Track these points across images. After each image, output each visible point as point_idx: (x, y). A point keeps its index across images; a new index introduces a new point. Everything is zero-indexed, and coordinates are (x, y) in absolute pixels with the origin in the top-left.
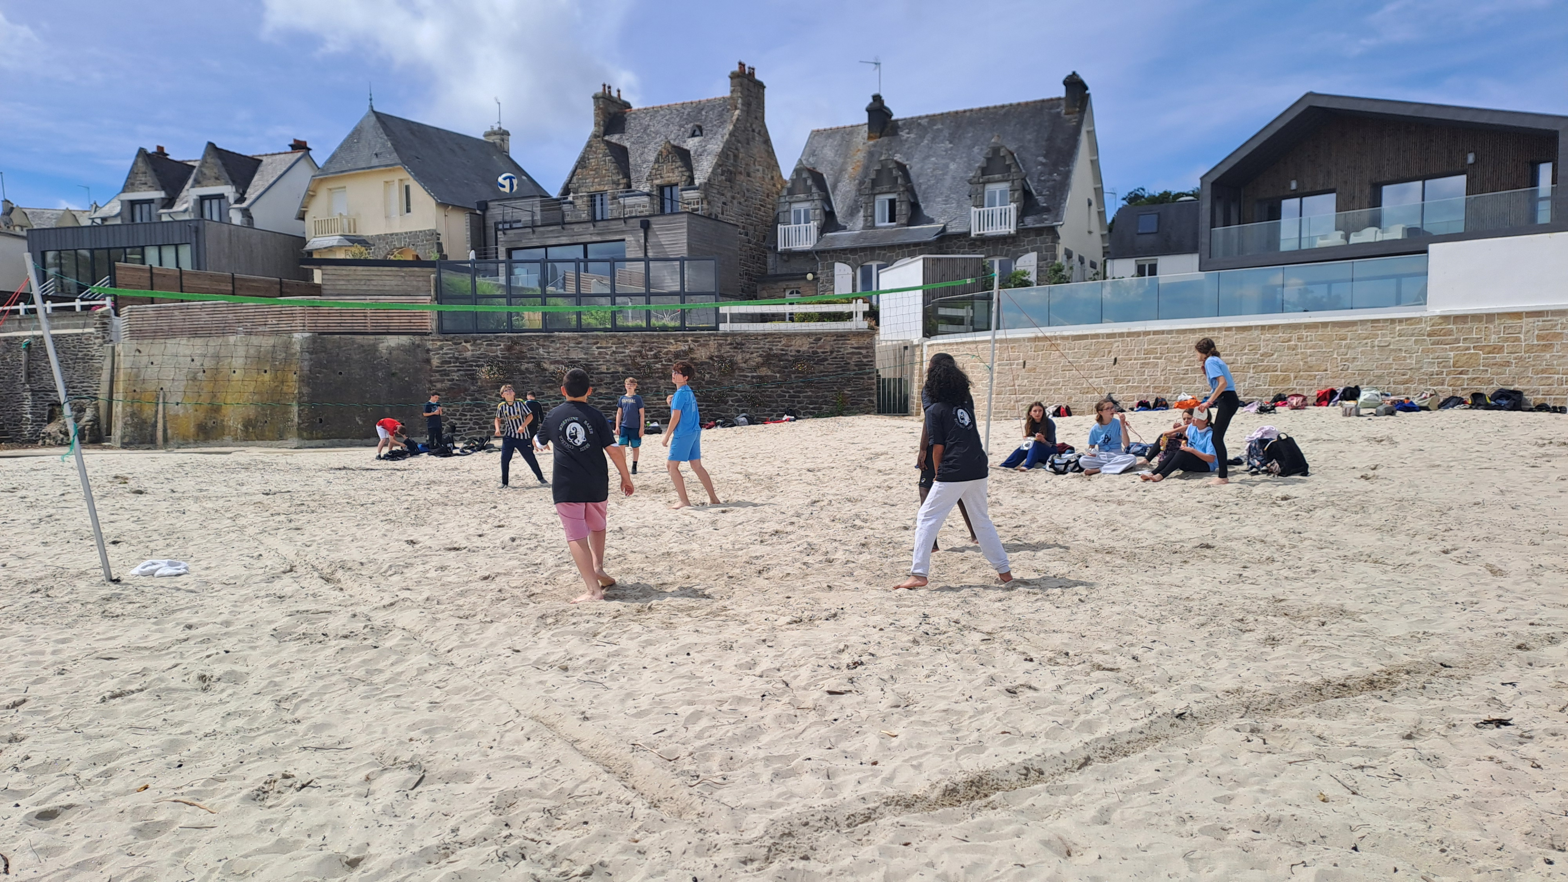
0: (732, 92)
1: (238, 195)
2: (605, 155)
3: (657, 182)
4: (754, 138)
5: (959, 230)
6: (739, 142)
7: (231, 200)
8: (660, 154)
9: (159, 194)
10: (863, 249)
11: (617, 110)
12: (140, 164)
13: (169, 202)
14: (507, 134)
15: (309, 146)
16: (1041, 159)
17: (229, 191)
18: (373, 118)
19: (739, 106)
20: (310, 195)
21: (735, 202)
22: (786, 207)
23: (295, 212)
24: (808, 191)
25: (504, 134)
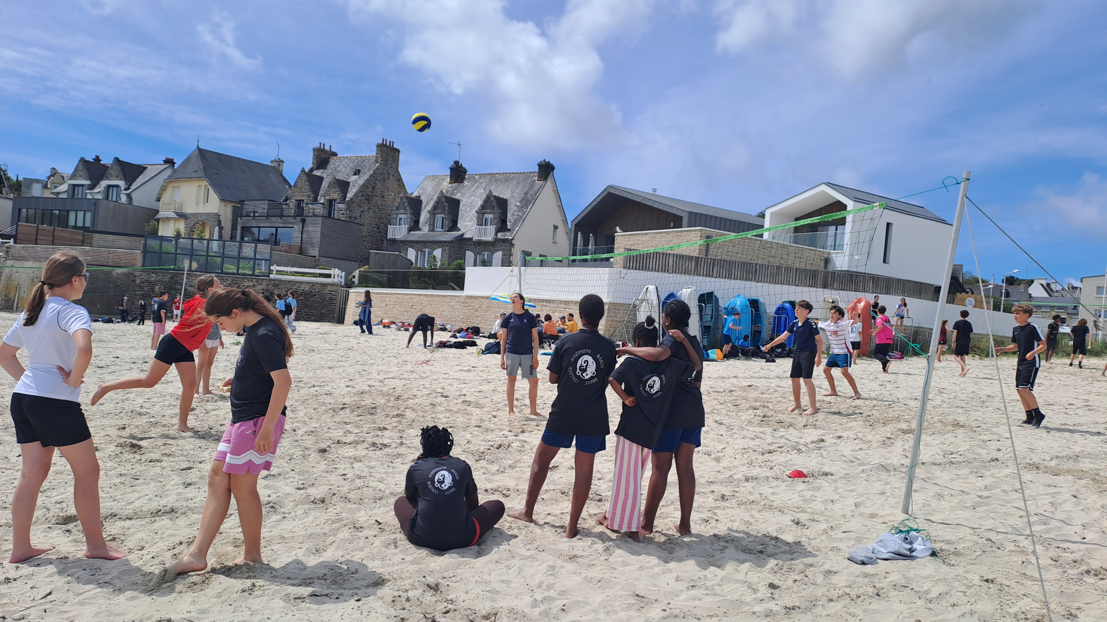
0: (377, 153)
1: (126, 186)
2: (305, 181)
3: (327, 198)
4: (389, 178)
5: (469, 236)
6: (377, 180)
7: (122, 189)
8: (330, 183)
9: (87, 182)
10: (422, 242)
11: (327, 156)
12: (80, 166)
13: (92, 187)
14: (283, 162)
15: (175, 161)
16: (518, 204)
17: (122, 184)
18: (197, 152)
19: (379, 161)
20: (163, 189)
21: (371, 211)
22: (395, 216)
23: (155, 198)
24: (405, 209)
25: (281, 162)
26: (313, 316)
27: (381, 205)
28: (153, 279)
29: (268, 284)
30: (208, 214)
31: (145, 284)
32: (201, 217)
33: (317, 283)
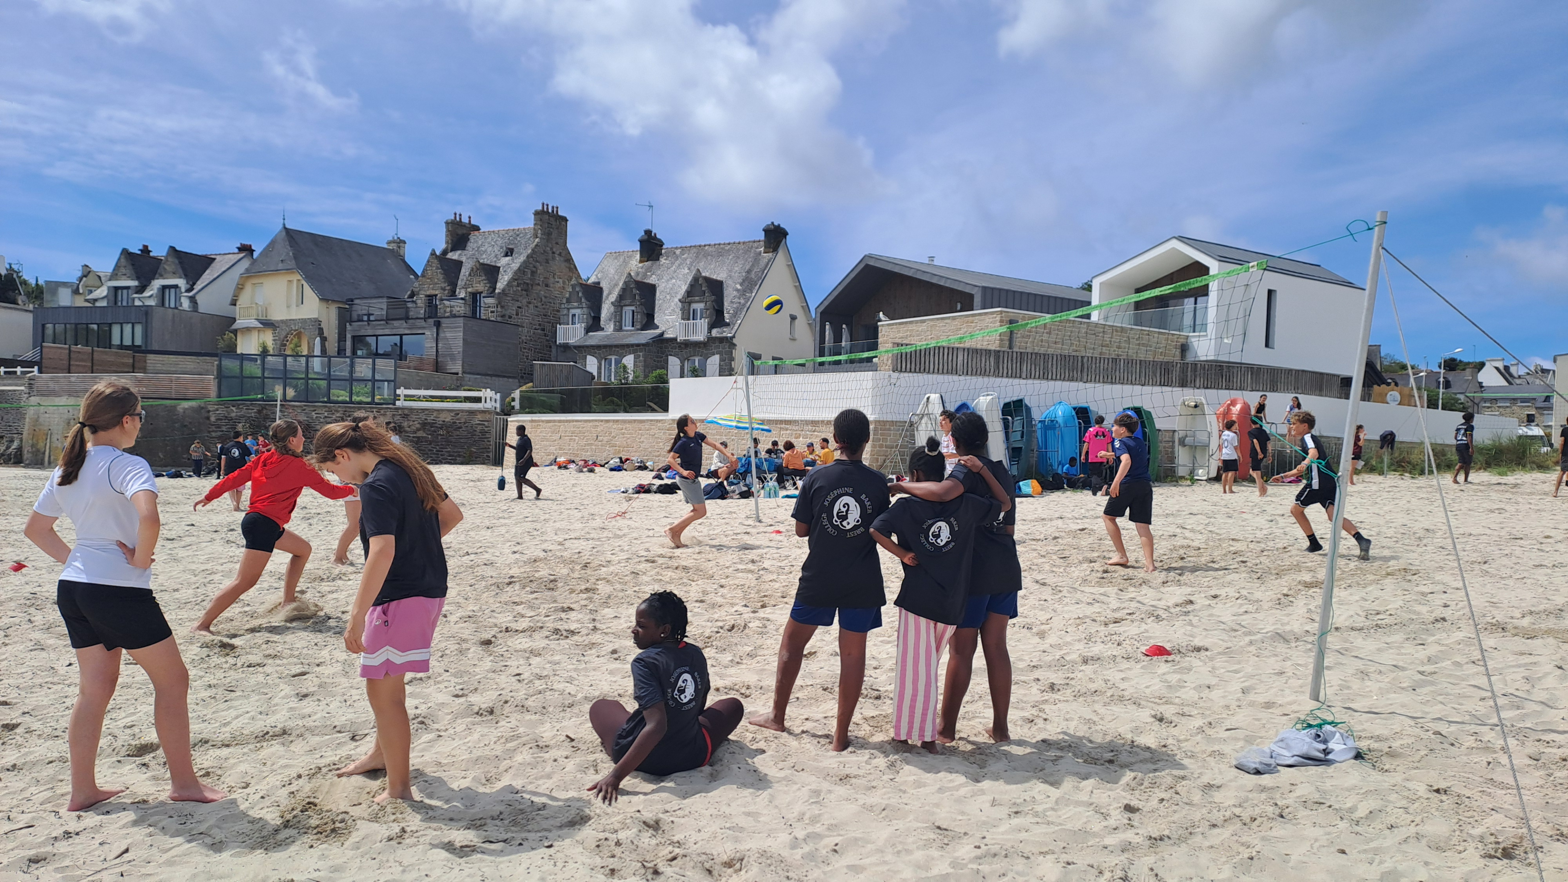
0: (535, 224)
1: (188, 286)
2: (437, 268)
3: (469, 290)
4: (554, 259)
5: (672, 336)
6: (537, 261)
7: (183, 290)
8: (472, 270)
9: (134, 283)
10: (605, 346)
11: (465, 232)
12: (123, 260)
13: (141, 289)
14: (404, 242)
15: (253, 248)
16: (739, 287)
17: (181, 283)
18: (284, 233)
19: (539, 235)
20: (240, 288)
21: (531, 306)
22: (565, 312)
23: (229, 301)
24: (579, 300)
25: (401, 242)
26: (459, 456)
27: (546, 297)
28: (233, 415)
29: (394, 415)
30: (304, 321)
31: (223, 422)
32: (295, 324)
33: (462, 411)
